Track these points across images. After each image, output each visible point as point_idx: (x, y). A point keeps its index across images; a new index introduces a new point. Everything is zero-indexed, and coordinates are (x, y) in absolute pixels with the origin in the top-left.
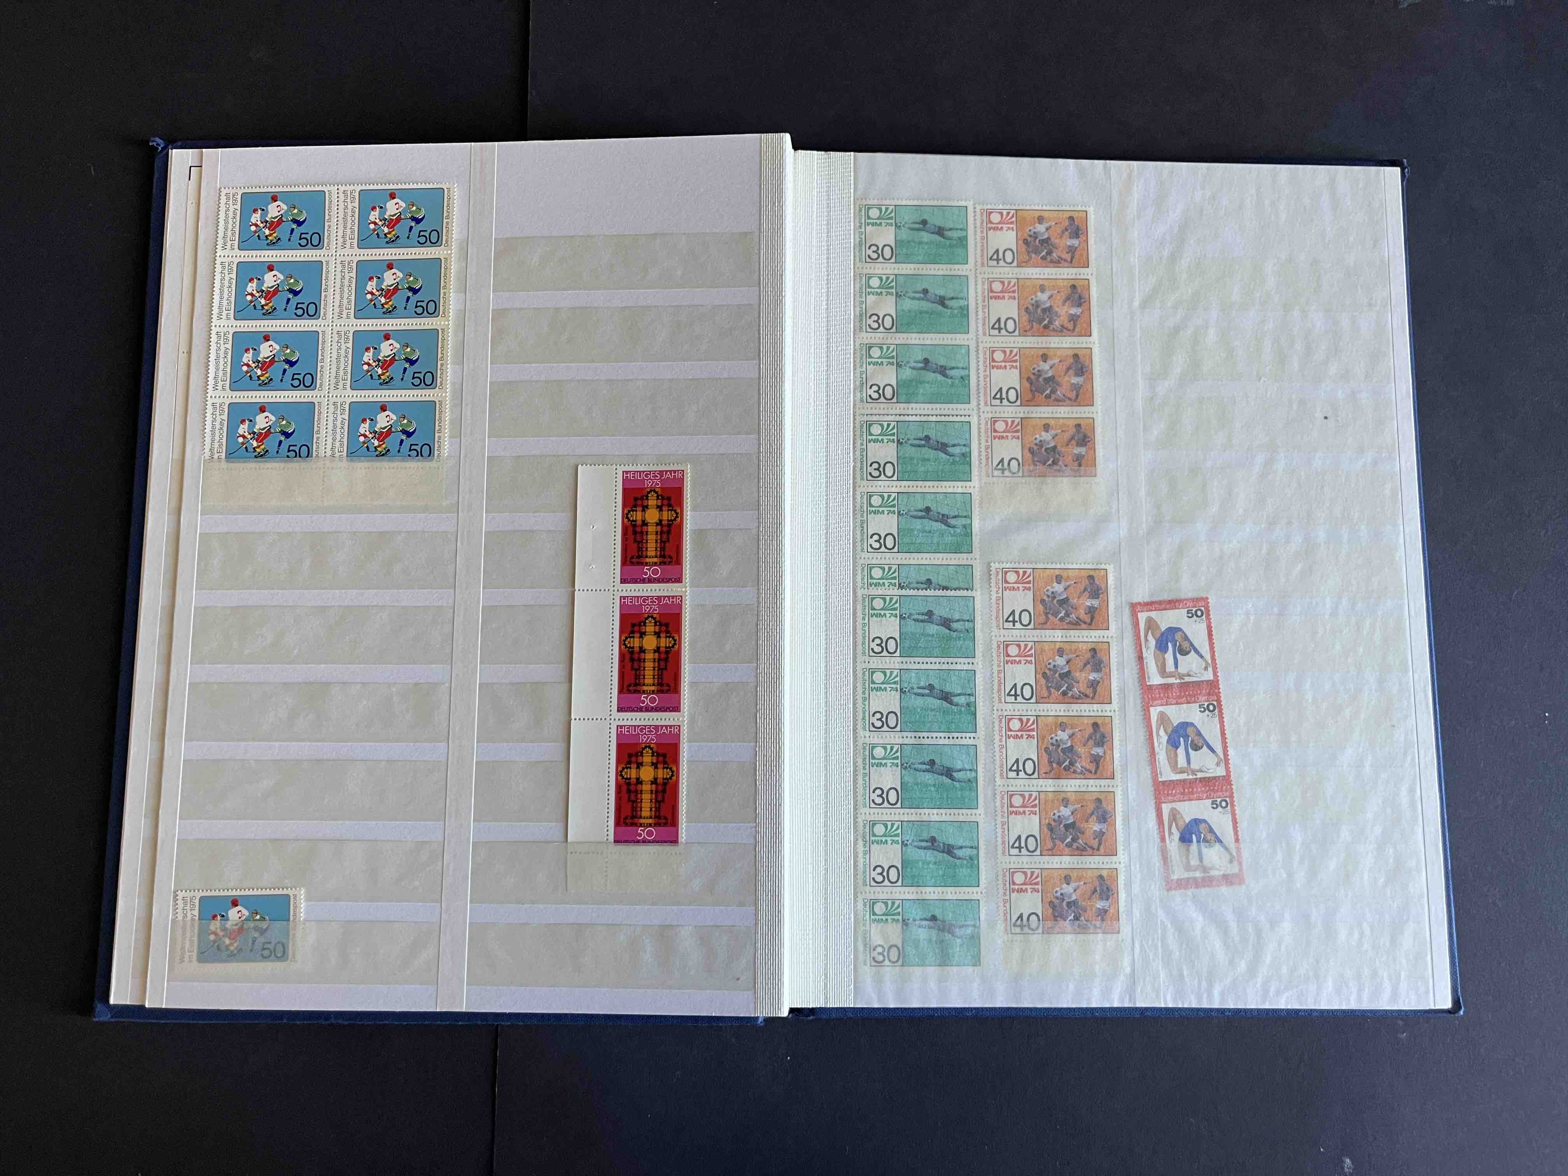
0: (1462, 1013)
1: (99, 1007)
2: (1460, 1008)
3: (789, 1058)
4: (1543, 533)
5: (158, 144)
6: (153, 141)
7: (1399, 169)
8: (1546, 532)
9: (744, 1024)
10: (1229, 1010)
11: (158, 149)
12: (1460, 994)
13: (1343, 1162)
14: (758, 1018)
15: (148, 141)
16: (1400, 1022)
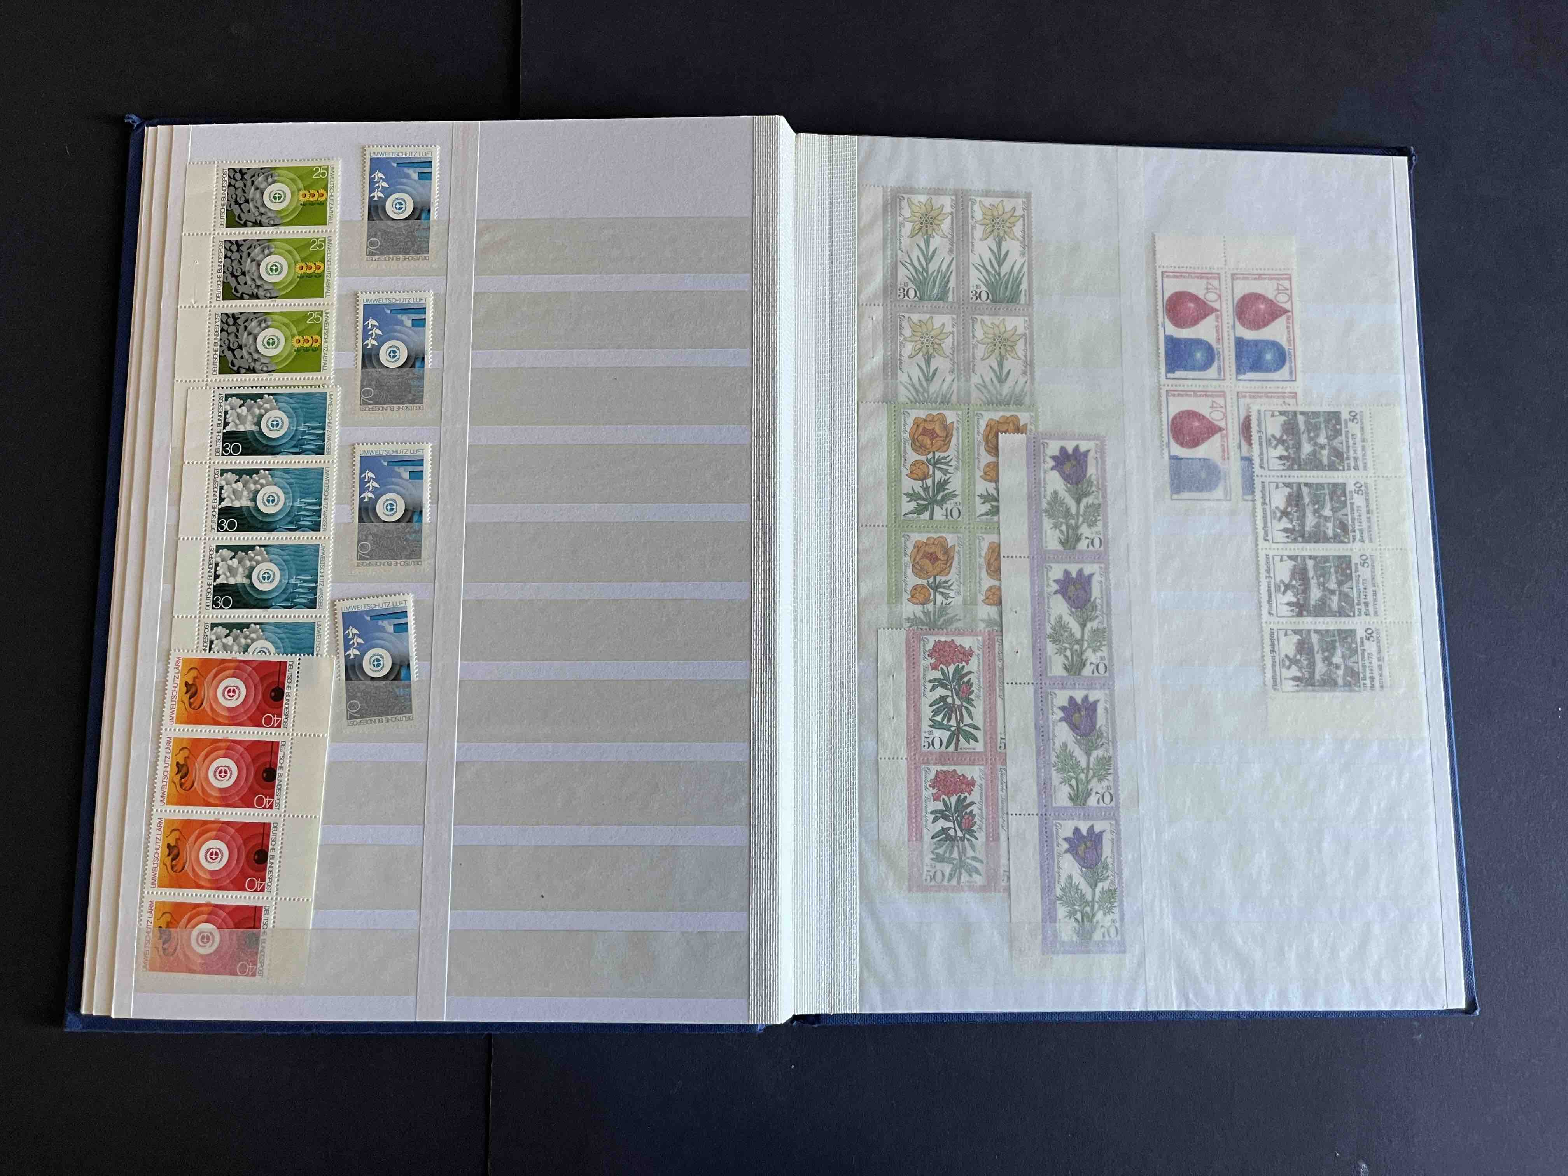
0: (1477, 1012)
1: (70, 1017)
2: (1476, 1009)
3: (793, 1066)
4: (1554, 525)
5: (134, 122)
6: (129, 118)
7: (1406, 158)
8: (1557, 525)
9: (744, 1031)
10: (1244, 1013)
11: (133, 126)
12: (1475, 993)
13: (1359, 1166)
14: (757, 1025)
15: (123, 118)
16: (1416, 1023)
